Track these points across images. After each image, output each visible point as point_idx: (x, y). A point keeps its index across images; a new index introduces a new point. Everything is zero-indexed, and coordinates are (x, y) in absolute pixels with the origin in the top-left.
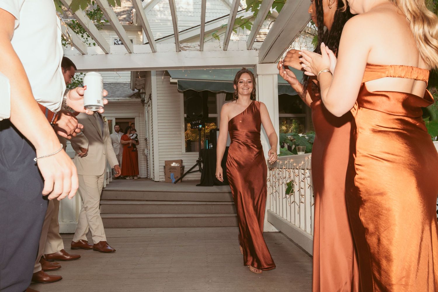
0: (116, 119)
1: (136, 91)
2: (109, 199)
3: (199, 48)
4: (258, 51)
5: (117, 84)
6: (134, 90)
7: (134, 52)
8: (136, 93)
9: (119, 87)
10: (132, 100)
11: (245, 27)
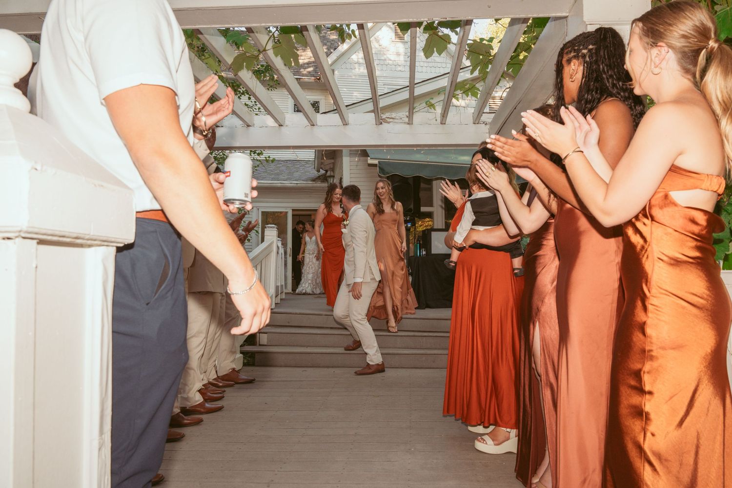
0: (293, 210)
1: (322, 172)
3: (407, 120)
4: (488, 126)
5: (295, 162)
6: (318, 171)
7: (319, 124)
8: (322, 176)
9: (298, 166)
10: (315, 185)
11: (470, 93)
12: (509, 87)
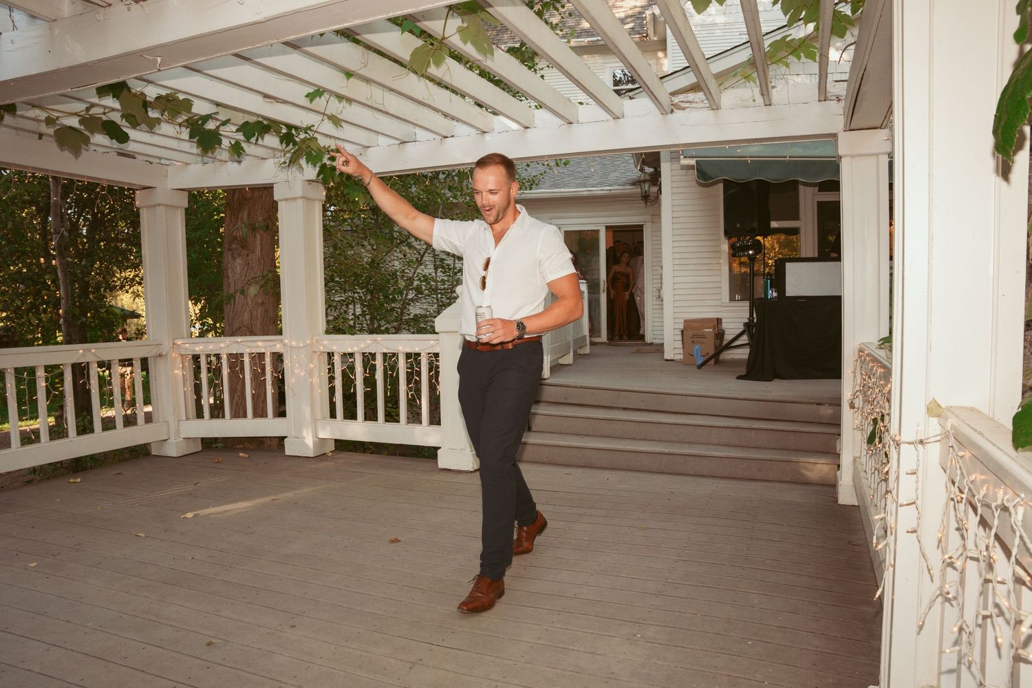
0: (607, 228)
2: (552, 401)
4: (842, 103)
6: (642, 170)
7: (581, 120)
9: (620, 162)
11: (802, 54)
12: (855, 43)
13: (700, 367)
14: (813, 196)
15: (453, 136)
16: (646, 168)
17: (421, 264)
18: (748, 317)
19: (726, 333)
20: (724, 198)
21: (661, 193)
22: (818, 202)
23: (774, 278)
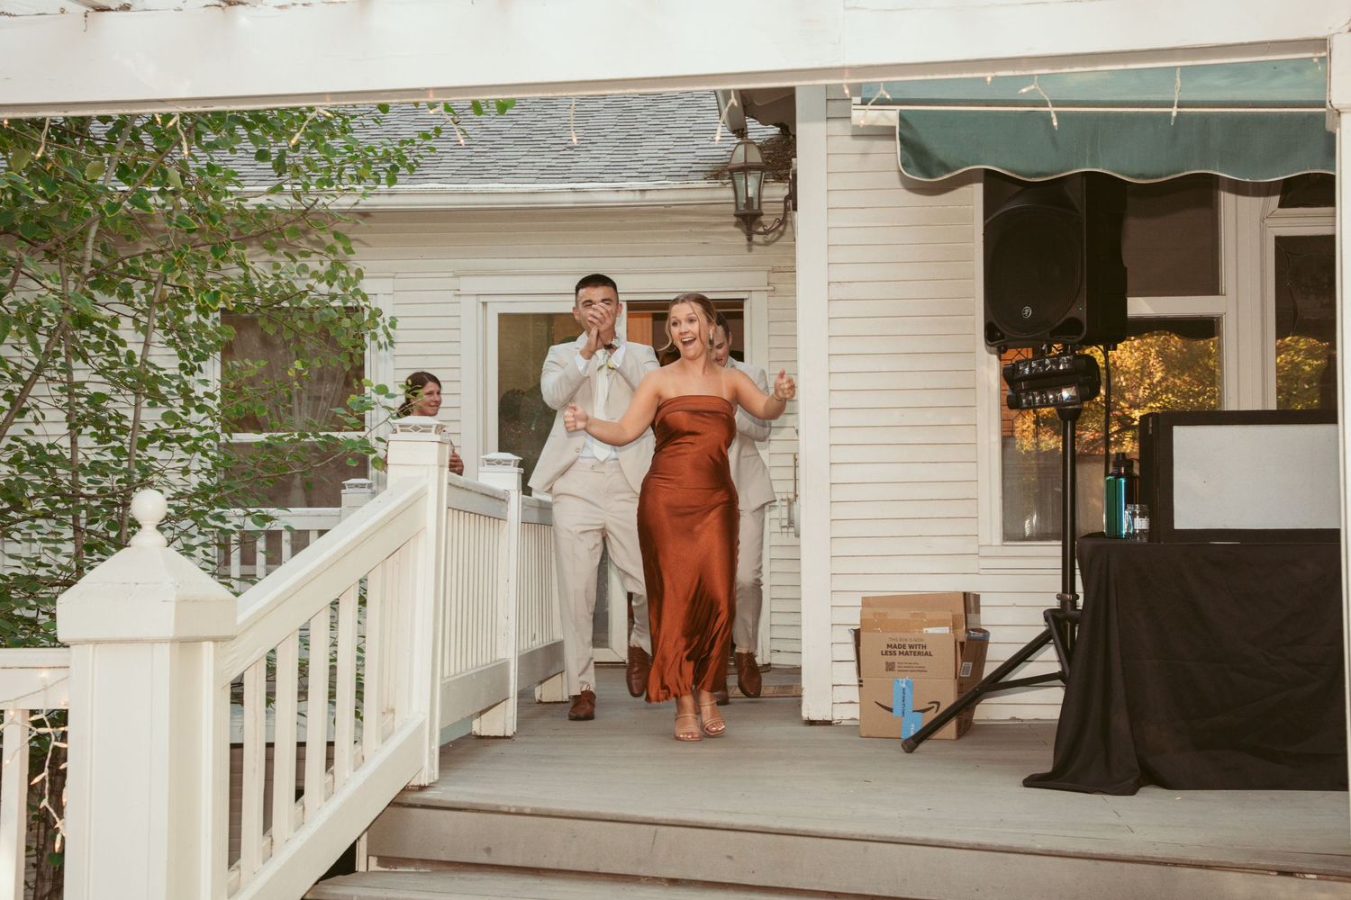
2: (444, 858)
6: (738, 132)
10: (721, 194)
13: (912, 744)
14: (1262, 221)
15: (126, 8)
16: (752, 124)
17: (23, 412)
18: (1060, 590)
19: (991, 639)
20: (986, 228)
21: (795, 209)
22: (1278, 239)
23: (1136, 471)
